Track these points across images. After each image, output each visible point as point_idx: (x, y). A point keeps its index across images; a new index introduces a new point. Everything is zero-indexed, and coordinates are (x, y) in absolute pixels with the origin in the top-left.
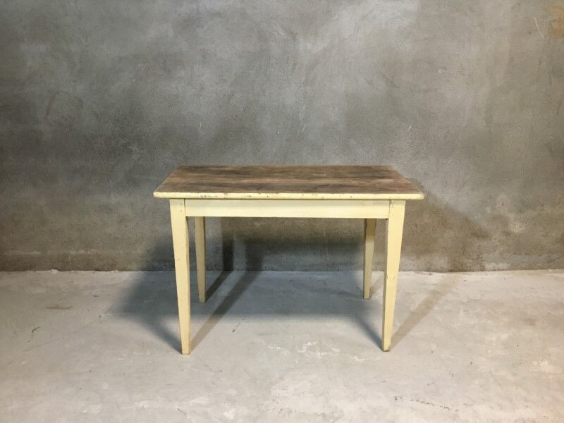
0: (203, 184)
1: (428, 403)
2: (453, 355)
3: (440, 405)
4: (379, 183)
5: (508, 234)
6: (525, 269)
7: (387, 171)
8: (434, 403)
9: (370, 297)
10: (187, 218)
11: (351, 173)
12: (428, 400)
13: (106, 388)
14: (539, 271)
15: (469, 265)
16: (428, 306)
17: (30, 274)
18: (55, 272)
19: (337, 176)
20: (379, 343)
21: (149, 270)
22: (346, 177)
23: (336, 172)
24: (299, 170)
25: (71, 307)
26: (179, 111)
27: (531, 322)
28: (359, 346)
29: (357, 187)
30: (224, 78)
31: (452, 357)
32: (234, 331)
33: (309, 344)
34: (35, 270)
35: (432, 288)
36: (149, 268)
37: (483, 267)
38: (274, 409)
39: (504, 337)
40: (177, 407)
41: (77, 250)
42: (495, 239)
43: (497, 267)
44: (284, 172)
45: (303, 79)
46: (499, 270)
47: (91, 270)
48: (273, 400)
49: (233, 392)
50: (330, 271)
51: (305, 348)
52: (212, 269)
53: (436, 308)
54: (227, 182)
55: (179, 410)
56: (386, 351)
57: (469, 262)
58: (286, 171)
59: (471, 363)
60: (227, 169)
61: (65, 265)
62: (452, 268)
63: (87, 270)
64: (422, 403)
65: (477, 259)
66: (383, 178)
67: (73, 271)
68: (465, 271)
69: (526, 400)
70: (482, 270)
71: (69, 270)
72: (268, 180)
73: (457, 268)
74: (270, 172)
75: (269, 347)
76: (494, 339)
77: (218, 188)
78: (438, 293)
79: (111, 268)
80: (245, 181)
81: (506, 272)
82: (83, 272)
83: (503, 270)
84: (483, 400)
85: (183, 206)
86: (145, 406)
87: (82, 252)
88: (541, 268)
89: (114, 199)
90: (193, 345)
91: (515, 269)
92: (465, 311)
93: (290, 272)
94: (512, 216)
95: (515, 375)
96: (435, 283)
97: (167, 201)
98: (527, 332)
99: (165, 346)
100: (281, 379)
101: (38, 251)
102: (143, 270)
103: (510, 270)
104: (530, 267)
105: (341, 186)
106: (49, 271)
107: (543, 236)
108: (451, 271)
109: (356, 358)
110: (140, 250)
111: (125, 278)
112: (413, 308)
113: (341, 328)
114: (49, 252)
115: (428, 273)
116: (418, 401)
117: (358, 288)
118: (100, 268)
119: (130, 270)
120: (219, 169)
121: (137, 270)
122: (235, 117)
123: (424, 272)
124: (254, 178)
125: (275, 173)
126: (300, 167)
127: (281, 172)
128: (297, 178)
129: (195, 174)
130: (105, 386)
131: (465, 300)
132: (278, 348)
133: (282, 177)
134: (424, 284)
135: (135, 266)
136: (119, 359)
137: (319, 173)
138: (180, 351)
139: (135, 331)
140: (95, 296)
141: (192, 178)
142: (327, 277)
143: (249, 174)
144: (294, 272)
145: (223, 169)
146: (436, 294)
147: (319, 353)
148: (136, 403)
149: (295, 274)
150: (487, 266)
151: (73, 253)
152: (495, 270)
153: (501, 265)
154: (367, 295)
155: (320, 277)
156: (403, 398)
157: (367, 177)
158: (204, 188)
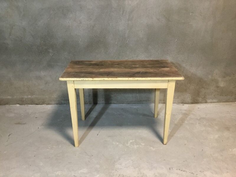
0: (82, 73)
1: (184, 171)
2: (194, 146)
3: (190, 172)
4: (163, 71)
5: (218, 87)
6: (225, 102)
7: (166, 63)
8: (186, 170)
9: (157, 117)
10: (75, 89)
11: (150, 64)
12: (184, 169)
13: (42, 165)
14: (231, 103)
15: (200, 100)
16: (182, 120)
17: (7, 106)
18: (18, 105)
19: (144, 67)
20: (162, 140)
21: (60, 104)
22: (148, 67)
23: (143, 64)
24: (126, 63)
25: (25, 123)
26: (70, 33)
27: (228, 129)
28: (153, 142)
29: (153, 73)
30: (91, 18)
31: (194, 147)
32: (98, 135)
33: (131, 141)
34: (9, 105)
35: (184, 112)
36: (59, 103)
37: (206, 101)
38: (116, 175)
39: (217, 136)
40: (73, 174)
41: (27, 96)
42: (212, 89)
43: (212, 101)
44: (119, 64)
45: (128, 18)
46: (213, 102)
47: (34, 104)
48: (116, 170)
49: (98, 166)
50: (139, 104)
51: (129, 143)
52: (87, 104)
53: (186, 122)
54: (94, 71)
55: (74, 175)
56: (165, 144)
57: (200, 99)
58: (120, 64)
59: (203, 150)
60: (93, 63)
61: (22, 102)
62: (193, 102)
63: (33, 104)
64: (181, 171)
65: (204, 98)
66: (164, 67)
67: (26, 105)
68: (199, 103)
69: (227, 169)
70: (206, 103)
71: (25, 104)
72: (112, 70)
73: (195, 102)
74: (113, 64)
75: (114, 143)
76: (212, 138)
77: (90, 75)
78: (187, 114)
79: (43, 103)
80: (102, 70)
81: (216, 103)
82: (31, 105)
83: (215, 102)
84: (208, 169)
85: (73, 84)
86: (59, 174)
87: (29, 96)
88: (232, 102)
89: (42, 74)
90: (80, 142)
91: (221, 102)
92: (199, 123)
93: (122, 105)
94: (220, 79)
95: (222, 156)
96: (185, 109)
97: (65, 82)
98: (226, 134)
99: (67, 143)
100: (119, 159)
101: (10, 96)
102: (57, 104)
103: (218, 102)
104: (227, 101)
105: (146, 73)
106: (16, 105)
107: (233, 88)
108: (192, 103)
109: (152, 148)
110: (55, 96)
111: (49, 108)
112: (176, 122)
113: (144, 133)
114: (15, 97)
115: (182, 104)
116: (179, 170)
117: (152, 112)
118: (38, 104)
119: (51, 104)
120: (89, 63)
121: (55, 104)
122: (96, 36)
123: (180, 104)
124: (105, 68)
125: (115, 65)
126: (126, 61)
127: (118, 64)
128: (125, 68)
129: (79, 66)
130: (41, 164)
131: (199, 118)
132: (117, 143)
133: (119, 68)
134: (181, 110)
135: (53, 103)
136: (48, 150)
137: (135, 65)
138: (74, 145)
139: (54, 135)
140: (36, 118)
141: (77, 68)
142: (138, 107)
143: (103, 66)
144: (124, 105)
145: (91, 62)
146: (186, 115)
147: (135, 146)
148: (55, 172)
149: (124, 106)
150: (208, 101)
151: (26, 97)
152: (211, 103)
153: (214, 100)
154: (156, 116)
155: (135, 107)
156: (173, 168)
157: (157, 67)
158: (83, 75)
